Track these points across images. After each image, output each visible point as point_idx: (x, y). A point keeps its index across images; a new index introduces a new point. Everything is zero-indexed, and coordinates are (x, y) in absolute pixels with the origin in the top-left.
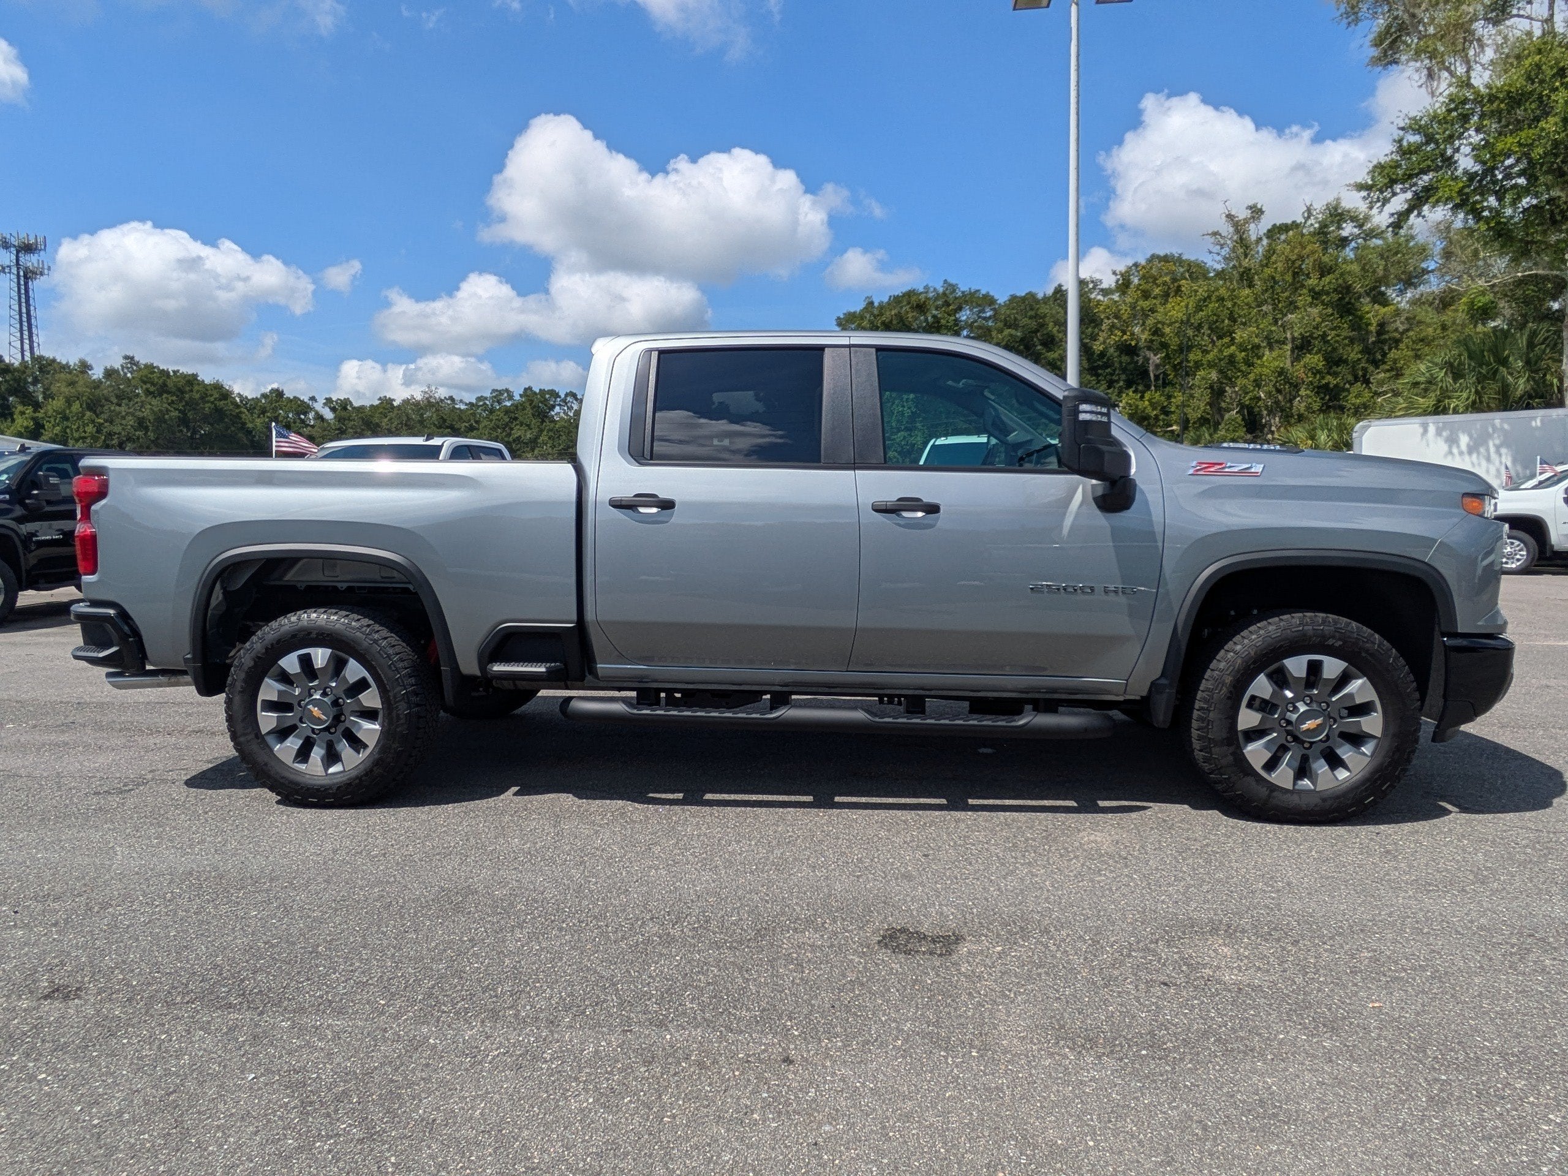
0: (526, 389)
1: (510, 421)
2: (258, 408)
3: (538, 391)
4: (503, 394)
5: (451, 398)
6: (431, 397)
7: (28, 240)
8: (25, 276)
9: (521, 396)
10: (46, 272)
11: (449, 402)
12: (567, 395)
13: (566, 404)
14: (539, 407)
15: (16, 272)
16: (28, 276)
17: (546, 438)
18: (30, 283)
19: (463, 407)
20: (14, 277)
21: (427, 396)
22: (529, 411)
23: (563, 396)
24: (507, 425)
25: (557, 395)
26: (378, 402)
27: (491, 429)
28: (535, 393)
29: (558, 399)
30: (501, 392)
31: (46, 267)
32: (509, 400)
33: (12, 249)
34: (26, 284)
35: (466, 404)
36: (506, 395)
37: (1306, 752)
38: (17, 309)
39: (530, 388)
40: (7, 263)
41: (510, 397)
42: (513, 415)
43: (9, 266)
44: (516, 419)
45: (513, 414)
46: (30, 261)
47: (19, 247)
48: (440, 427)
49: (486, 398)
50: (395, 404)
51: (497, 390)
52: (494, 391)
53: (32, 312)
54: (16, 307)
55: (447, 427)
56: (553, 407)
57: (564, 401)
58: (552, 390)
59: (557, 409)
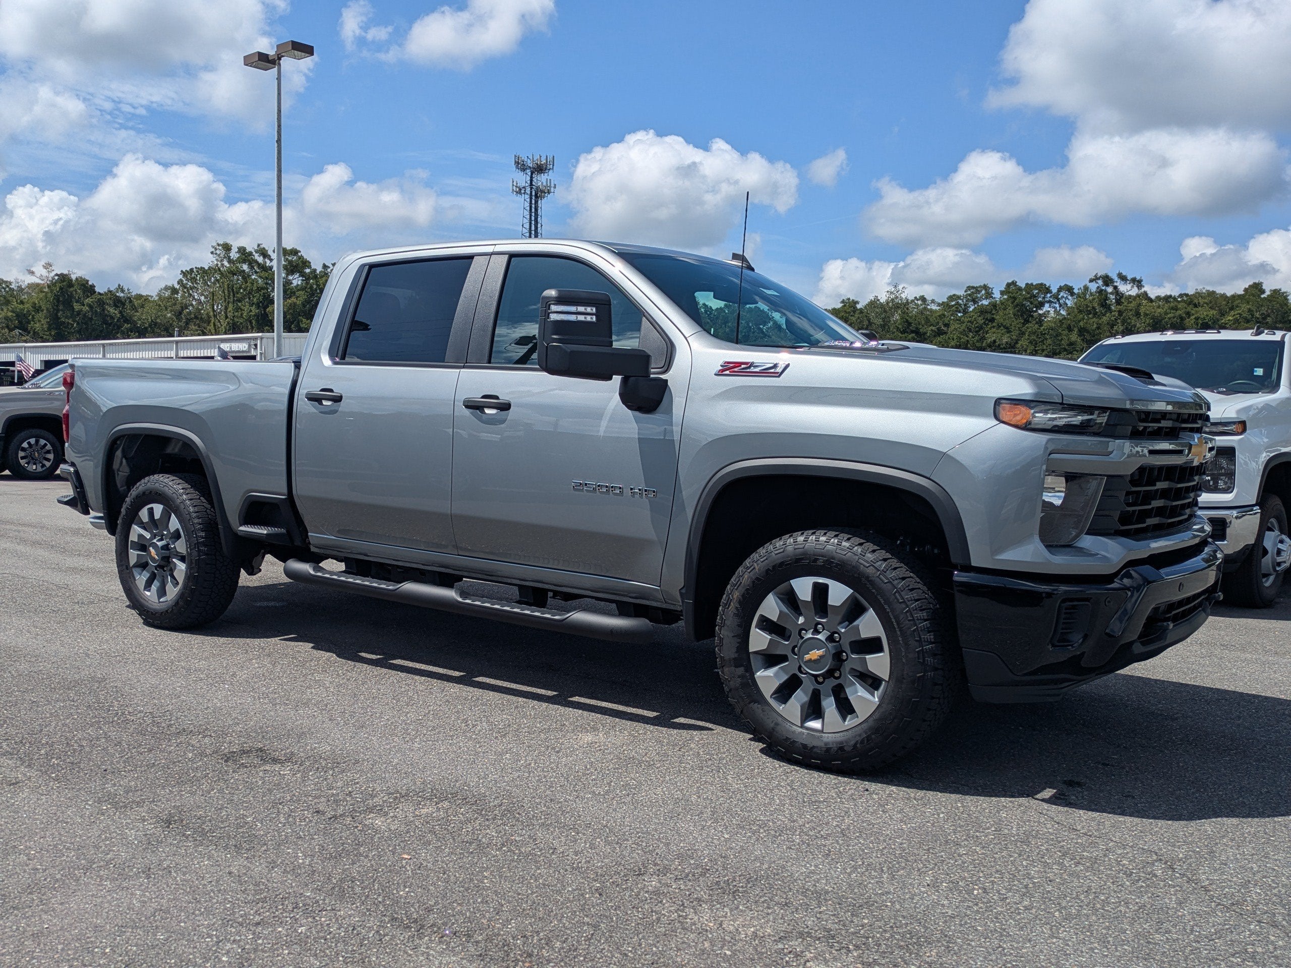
0: (1008, 285)
1: (984, 323)
2: (721, 318)
3: (1023, 286)
4: (980, 292)
5: (923, 299)
6: (897, 297)
7: (541, 161)
8: (536, 196)
9: (1002, 293)
10: (552, 190)
11: (919, 302)
12: (1060, 289)
13: (1058, 300)
14: (1023, 305)
15: (529, 193)
16: (537, 195)
17: (1026, 343)
18: (539, 202)
19: (934, 307)
20: (527, 197)
21: (893, 296)
22: (1011, 311)
23: (1054, 290)
24: (981, 328)
25: (1048, 290)
26: (840, 305)
27: (961, 333)
28: (1020, 289)
29: (1049, 295)
30: (977, 289)
31: (553, 185)
32: (986, 298)
33: (528, 171)
34: (536, 202)
35: (939, 305)
36: (983, 292)
37: (818, 687)
38: (528, 227)
39: (1014, 283)
40: (523, 185)
41: (989, 295)
42: (989, 316)
43: (524, 188)
44: (992, 320)
45: (988, 314)
46: (541, 180)
47: (534, 168)
48: (903, 332)
49: (959, 297)
50: (859, 306)
51: (973, 287)
52: (969, 288)
53: (539, 229)
54: (527, 225)
55: (912, 332)
56: (1041, 305)
57: (1056, 297)
58: (1041, 284)
59: (1047, 307)
